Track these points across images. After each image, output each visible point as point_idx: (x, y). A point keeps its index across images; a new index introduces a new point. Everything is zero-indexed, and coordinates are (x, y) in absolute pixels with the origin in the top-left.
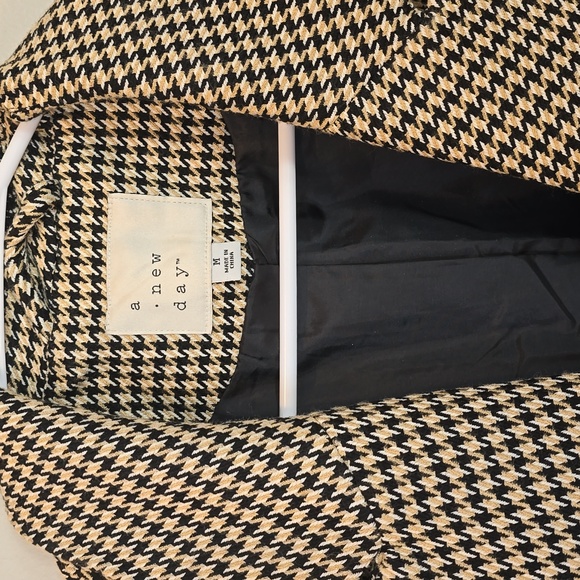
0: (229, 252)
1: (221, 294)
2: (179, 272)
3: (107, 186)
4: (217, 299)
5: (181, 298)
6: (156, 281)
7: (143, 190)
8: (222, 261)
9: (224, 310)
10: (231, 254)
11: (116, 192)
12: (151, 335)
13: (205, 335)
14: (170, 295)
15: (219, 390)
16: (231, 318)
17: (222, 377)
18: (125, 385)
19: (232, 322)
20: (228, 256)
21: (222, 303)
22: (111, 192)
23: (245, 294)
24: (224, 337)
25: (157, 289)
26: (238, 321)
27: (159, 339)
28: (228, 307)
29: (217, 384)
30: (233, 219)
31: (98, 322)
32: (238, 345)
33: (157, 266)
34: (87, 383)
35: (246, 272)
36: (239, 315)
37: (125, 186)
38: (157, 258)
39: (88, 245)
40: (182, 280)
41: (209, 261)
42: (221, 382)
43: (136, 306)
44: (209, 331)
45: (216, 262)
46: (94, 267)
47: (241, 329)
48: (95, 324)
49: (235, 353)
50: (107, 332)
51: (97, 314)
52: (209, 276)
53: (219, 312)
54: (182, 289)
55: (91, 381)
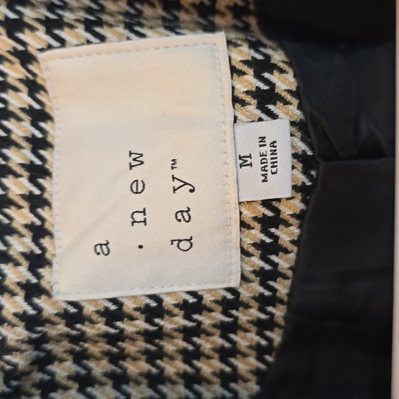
0: (268, 141)
1: (255, 219)
2: (178, 184)
3: (35, 39)
4: (249, 227)
5: (183, 230)
6: (138, 202)
7: (97, 35)
8: (256, 160)
9: (260, 245)
10: (273, 144)
11: (50, 47)
12: (135, 297)
13: (229, 290)
14: (163, 227)
15: (257, 372)
16: (273, 258)
17: (260, 351)
18: (100, 371)
19: (275, 265)
20: (267, 149)
21: (257, 234)
22: (41, 50)
23: (299, 216)
24: (261, 290)
25: (139, 217)
26: (284, 262)
27: (148, 301)
28: (268, 240)
29: (253, 361)
30: (272, 68)
31: (39, 277)
32: (286, 299)
33: (137, 173)
34: (38, 376)
35: (302, 178)
36: (286, 251)
37: (64, 34)
38: (137, 160)
39: (24, 144)
40: (184, 199)
41: (232, 160)
42: (260, 358)
43: (103, 248)
44: (235, 282)
45: (244, 161)
46: (32, 180)
47: (290, 273)
48: (34, 280)
49: (279, 312)
50: (56, 297)
51: (37, 261)
52: (233, 189)
53: (252, 250)
54: (184, 215)
55: (42, 370)
